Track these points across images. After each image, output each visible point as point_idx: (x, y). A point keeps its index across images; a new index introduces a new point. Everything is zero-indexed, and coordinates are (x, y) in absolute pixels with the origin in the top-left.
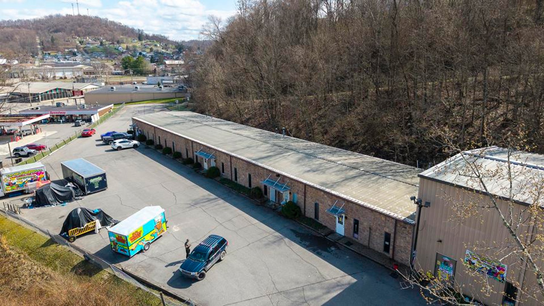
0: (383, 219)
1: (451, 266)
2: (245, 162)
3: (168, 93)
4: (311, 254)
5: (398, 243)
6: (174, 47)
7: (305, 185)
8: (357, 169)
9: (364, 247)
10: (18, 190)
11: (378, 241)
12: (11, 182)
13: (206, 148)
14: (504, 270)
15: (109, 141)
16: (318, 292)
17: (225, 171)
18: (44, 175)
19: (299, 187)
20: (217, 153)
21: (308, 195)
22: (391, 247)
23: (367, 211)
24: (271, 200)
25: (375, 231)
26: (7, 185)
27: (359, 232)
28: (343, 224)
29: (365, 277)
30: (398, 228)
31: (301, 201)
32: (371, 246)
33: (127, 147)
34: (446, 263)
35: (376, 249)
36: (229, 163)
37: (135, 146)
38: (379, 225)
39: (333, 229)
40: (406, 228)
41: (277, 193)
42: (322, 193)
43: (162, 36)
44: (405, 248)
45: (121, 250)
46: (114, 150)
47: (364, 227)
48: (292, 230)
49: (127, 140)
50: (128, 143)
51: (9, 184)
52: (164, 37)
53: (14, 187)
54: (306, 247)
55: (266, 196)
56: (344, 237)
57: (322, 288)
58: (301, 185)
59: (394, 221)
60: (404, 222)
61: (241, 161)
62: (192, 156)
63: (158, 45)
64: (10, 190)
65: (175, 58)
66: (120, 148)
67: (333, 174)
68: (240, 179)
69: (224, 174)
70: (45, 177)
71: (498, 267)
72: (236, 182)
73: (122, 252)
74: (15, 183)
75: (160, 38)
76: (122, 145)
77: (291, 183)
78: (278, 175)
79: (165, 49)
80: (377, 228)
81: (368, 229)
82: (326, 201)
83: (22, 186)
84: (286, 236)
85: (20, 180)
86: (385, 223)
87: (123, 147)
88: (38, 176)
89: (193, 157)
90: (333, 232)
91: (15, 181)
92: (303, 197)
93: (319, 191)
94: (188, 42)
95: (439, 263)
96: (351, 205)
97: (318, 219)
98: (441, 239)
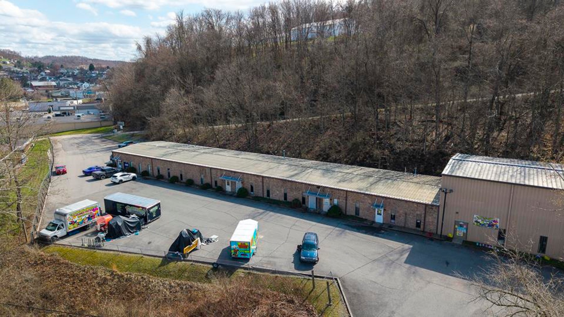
0: (415, 205)
1: (465, 226)
2: (279, 181)
3: (91, 122)
4: (372, 237)
5: (427, 220)
6: (30, 64)
7: (347, 191)
8: (372, 177)
9: (401, 227)
10: (79, 227)
11: (412, 221)
12: (74, 220)
13: (230, 172)
14: (497, 222)
15: (102, 175)
16: (396, 256)
17: (254, 190)
18: (99, 210)
19: (341, 194)
20: (245, 176)
21: (349, 198)
22: (422, 224)
23: (402, 203)
24: (309, 207)
25: (409, 215)
26: (70, 224)
27: (396, 218)
28: (382, 214)
29: (416, 243)
30: (427, 210)
31: (343, 205)
32: (407, 226)
33: (128, 180)
34: (461, 226)
35: (411, 227)
36: (261, 183)
37: (134, 179)
38: (412, 210)
39: (372, 220)
40: (432, 209)
41: (318, 200)
42: (363, 195)
43: (12, 52)
44: (433, 222)
45: (242, 255)
46: (115, 183)
47: (400, 214)
48: (345, 225)
49: (126, 173)
50: (127, 176)
51: (73, 223)
52: (15, 52)
53: (76, 225)
54: (366, 233)
55: (304, 205)
56: (383, 223)
57: (397, 253)
58: (342, 192)
59: (424, 206)
60: (432, 205)
61: (275, 180)
62: (210, 181)
63: (8, 63)
64: (72, 228)
65: (39, 77)
66: (121, 181)
67: (359, 182)
68: (274, 195)
69: (252, 193)
70: (99, 212)
71: (494, 221)
72: (268, 198)
73: (242, 256)
74: (76, 221)
75: (9, 54)
76: (123, 178)
77: (332, 192)
78: (319, 187)
79: (19, 67)
80: (410, 213)
81: (404, 215)
82: (366, 201)
83: (82, 223)
84: (346, 229)
85: (80, 218)
86: (417, 208)
87: (124, 180)
88: (94, 213)
89: (212, 182)
90: (374, 222)
91: (76, 219)
92: (344, 201)
93: (359, 194)
94: (43, 58)
95: (456, 226)
96: (389, 200)
97: (359, 215)
98: (458, 211)
